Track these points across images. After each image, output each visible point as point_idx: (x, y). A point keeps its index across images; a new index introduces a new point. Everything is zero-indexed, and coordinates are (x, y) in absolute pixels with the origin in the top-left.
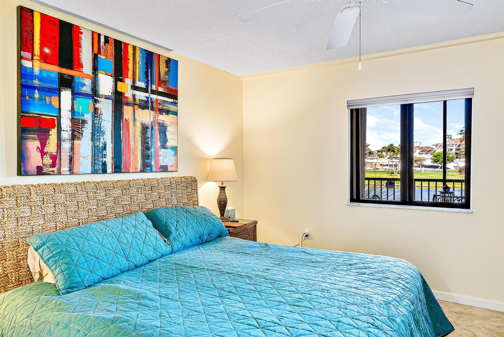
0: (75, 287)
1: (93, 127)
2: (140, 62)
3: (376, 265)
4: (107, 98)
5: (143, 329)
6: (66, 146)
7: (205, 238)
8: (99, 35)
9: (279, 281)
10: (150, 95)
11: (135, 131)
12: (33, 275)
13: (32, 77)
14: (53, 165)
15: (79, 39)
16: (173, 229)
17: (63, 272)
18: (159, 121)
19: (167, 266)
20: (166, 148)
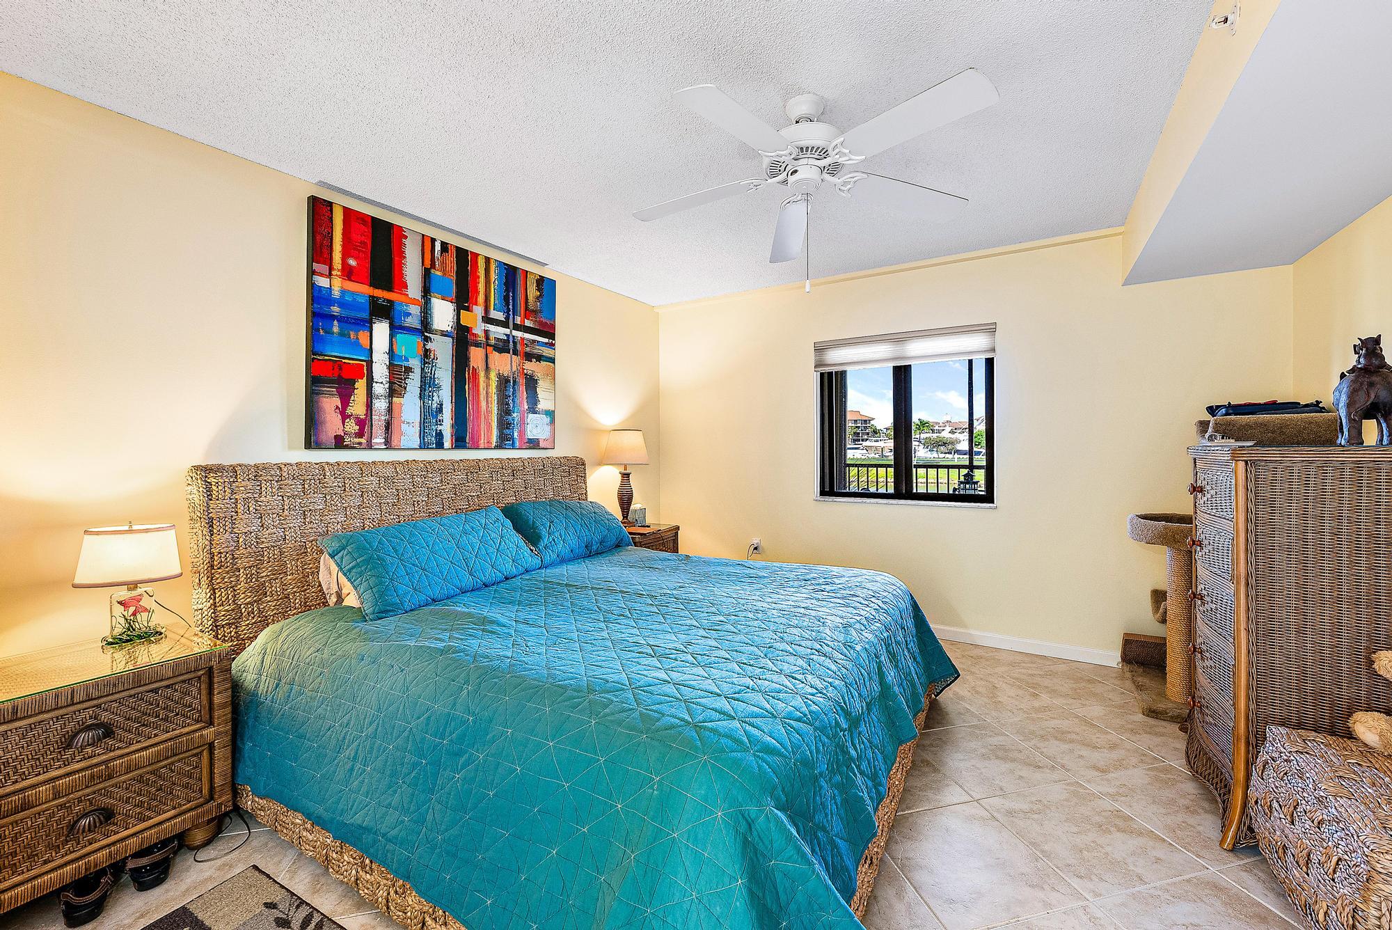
0: (390, 611)
1: (421, 378)
2: (497, 282)
3: (843, 580)
4: (444, 334)
5: (485, 660)
6: (380, 405)
7: (595, 547)
8: (433, 240)
9: (695, 601)
10: (511, 332)
11: (488, 386)
12: (328, 597)
13: (330, 301)
14: (360, 434)
15: (401, 245)
16: (544, 533)
17: (371, 589)
18: (525, 371)
19: (532, 584)
20: (536, 413)
